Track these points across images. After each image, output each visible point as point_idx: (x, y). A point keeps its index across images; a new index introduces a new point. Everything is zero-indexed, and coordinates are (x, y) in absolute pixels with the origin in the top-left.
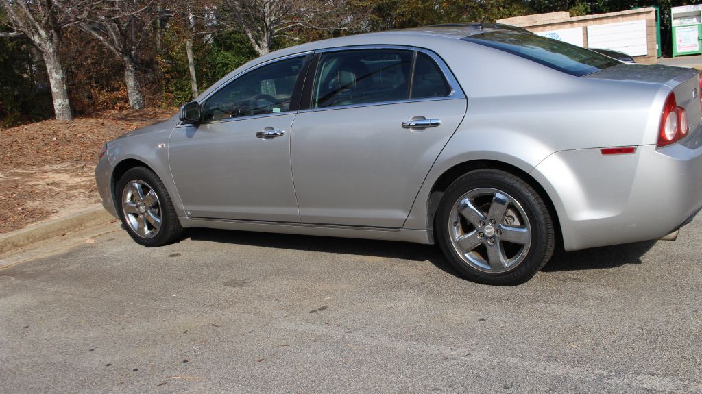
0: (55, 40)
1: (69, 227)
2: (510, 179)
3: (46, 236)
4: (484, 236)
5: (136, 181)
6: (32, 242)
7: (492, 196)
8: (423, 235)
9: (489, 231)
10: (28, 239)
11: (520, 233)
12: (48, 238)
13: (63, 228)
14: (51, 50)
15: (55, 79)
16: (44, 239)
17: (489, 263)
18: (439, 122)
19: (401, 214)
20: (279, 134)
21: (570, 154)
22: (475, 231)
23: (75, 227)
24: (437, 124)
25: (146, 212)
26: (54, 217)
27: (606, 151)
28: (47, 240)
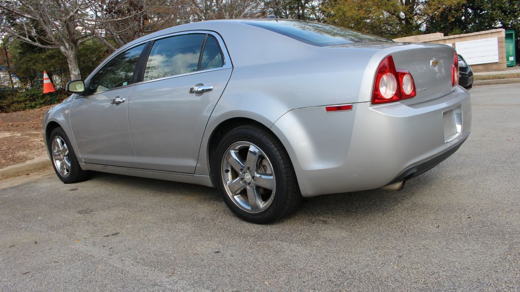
0: (74, 50)
1: (35, 169)
2: (258, 134)
3: (17, 174)
4: (245, 182)
5: (56, 137)
6: (6, 178)
7: (248, 148)
8: (207, 180)
9: (248, 177)
10: (3, 175)
11: (268, 180)
12: (19, 176)
13: (31, 169)
14: (72, 56)
15: (74, 75)
16: (15, 176)
17: (249, 205)
18: (211, 87)
19: (192, 163)
20: (121, 101)
21: (301, 112)
22: (238, 178)
23: (40, 169)
24: (210, 90)
25: (64, 159)
26: (29, 162)
27: (329, 109)
28: (18, 177)
